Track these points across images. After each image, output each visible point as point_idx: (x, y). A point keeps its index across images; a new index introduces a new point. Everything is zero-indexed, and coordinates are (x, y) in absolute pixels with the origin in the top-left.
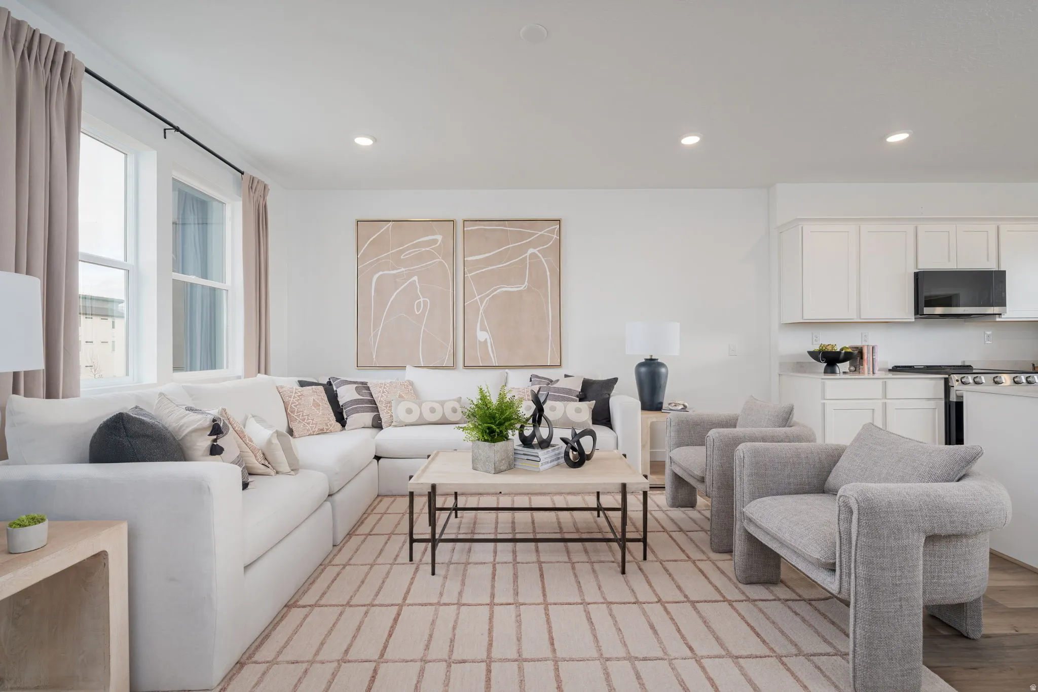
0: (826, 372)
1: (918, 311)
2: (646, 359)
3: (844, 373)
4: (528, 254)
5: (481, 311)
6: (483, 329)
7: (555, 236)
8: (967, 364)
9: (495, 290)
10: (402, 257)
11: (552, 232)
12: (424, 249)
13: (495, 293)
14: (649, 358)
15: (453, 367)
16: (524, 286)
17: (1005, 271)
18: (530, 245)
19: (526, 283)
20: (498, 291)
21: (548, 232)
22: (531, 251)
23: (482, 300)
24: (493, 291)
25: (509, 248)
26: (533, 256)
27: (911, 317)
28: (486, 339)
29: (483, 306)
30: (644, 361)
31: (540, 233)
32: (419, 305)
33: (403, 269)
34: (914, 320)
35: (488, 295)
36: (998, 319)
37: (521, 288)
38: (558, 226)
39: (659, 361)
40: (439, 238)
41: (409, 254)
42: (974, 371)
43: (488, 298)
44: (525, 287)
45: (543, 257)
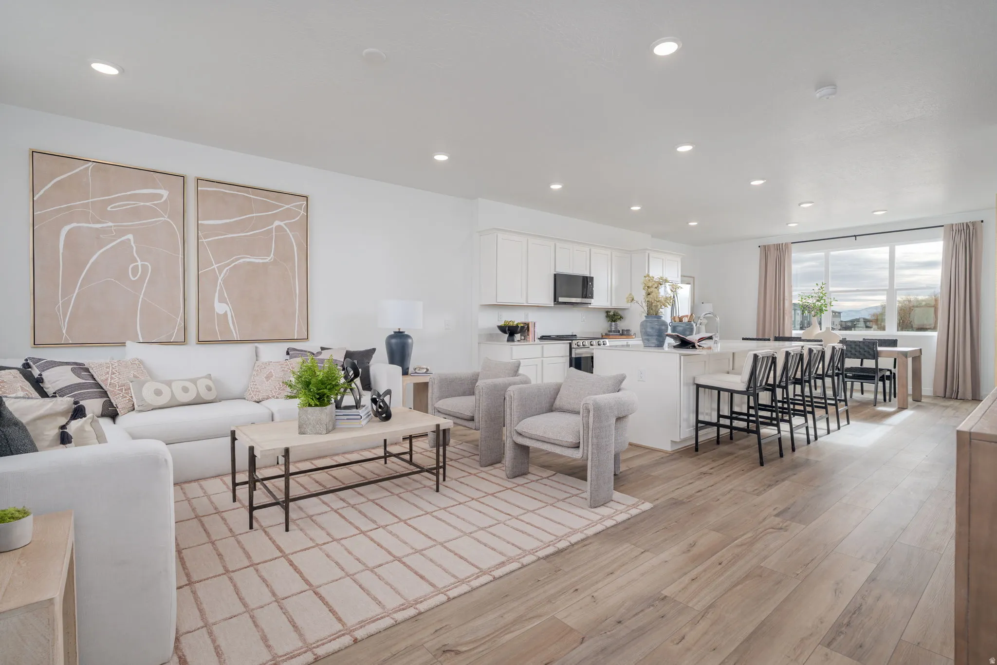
0: (508, 341)
1: (555, 299)
2: (395, 332)
3: (518, 341)
4: (274, 226)
5: (220, 281)
6: (222, 300)
7: (302, 212)
8: (574, 334)
9: (239, 259)
10: (109, 209)
11: (300, 207)
12: (142, 204)
13: (236, 263)
14: (397, 331)
15: (184, 342)
16: (269, 258)
17: (593, 278)
18: (275, 217)
19: (272, 255)
20: (241, 261)
21: (296, 206)
22: (277, 223)
23: (220, 269)
24: (233, 262)
25: (253, 217)
26: (279, 228)
27: (551, 303)
28: (226, 311)
29: (222, 275)
30: (393, 333)
31: (287, 206)
32: (135, 270)
33: (110, 224)
34: (553, 305)
35: (228, 264)
36: (589, 307)
37: (267, 260)
38: (305, 202)
39: (406, 333)
40: (165, 193)
41: (119, 206)
42: (578, 338)
43: (228, 268)
44: (271, 259)
45: (291, 232)
